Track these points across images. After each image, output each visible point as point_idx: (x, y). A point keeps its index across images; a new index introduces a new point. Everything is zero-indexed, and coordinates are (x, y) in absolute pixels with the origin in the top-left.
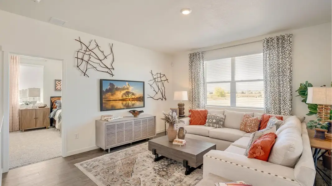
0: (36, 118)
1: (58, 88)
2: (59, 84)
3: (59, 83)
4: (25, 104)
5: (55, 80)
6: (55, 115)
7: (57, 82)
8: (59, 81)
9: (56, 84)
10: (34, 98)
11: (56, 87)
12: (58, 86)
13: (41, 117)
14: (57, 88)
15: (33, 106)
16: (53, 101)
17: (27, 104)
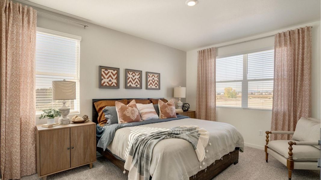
0: (70, 148)
1: (105, 82)
2: (106, 75)
3: (106, 72)
4: (48, 116)
5: (100, 66)
6: (112, 142)
7: (103, 70)
8: (106, 70)
9: (102, 75)
10: (64, 103)
11: (101, 80)
12: (105, 78)
13: (80, 144)
14: (103, 82)
15: (62, 121)
16: (99, 108)
17: (52, 116)
